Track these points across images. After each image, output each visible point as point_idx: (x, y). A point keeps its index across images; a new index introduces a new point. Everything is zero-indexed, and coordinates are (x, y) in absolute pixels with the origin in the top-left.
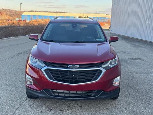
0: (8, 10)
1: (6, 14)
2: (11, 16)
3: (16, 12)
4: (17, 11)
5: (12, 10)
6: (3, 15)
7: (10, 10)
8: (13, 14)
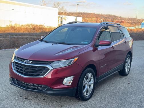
0: (130, 18)
1: (128, 22)
2: (132, 24)
3: (137, 20)
4: (139, 19)
5: (134, 19)
6: (125, 23)
7: (132, 18)
8: (135, 23)
